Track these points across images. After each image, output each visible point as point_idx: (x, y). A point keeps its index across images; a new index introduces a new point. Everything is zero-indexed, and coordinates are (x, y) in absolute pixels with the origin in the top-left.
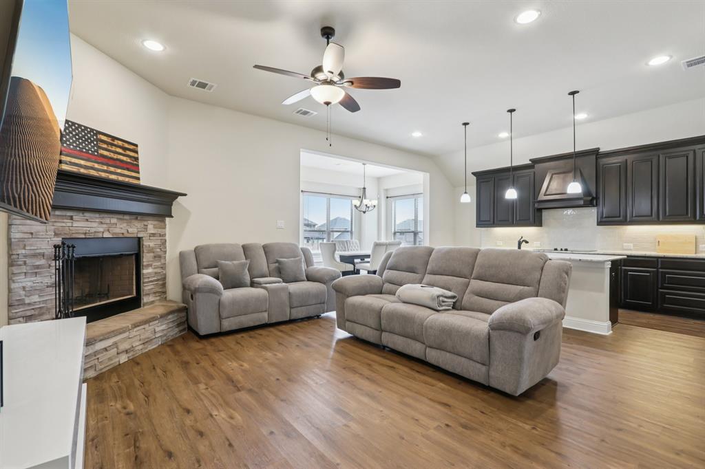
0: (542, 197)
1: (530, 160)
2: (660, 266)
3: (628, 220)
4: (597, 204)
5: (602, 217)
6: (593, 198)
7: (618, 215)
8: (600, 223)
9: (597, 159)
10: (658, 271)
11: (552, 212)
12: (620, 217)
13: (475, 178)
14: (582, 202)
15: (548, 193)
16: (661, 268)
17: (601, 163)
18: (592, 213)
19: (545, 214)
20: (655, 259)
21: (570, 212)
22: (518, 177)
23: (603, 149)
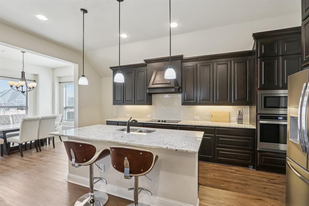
0: (151, 86)
1: (144, 60)
2: (216, 133)
3: (198, 102)
4: (181, 92)
5: (184, 100)
6: (180, 88)
7: (193, 99)
8: (183, 104)
9: (182, 62)
10: (215, 136)
11: (157, 96)
12: (194, 100)
13: (112, 71)
14: (173, 90)
15: (154, 83)
16: (217, 134)
17: (184, 66)
18: (179, 97)
19: (154, 96)
20: (214, 128)
21: (167, 96)
22: (138, 72)
23: (186, 56)
